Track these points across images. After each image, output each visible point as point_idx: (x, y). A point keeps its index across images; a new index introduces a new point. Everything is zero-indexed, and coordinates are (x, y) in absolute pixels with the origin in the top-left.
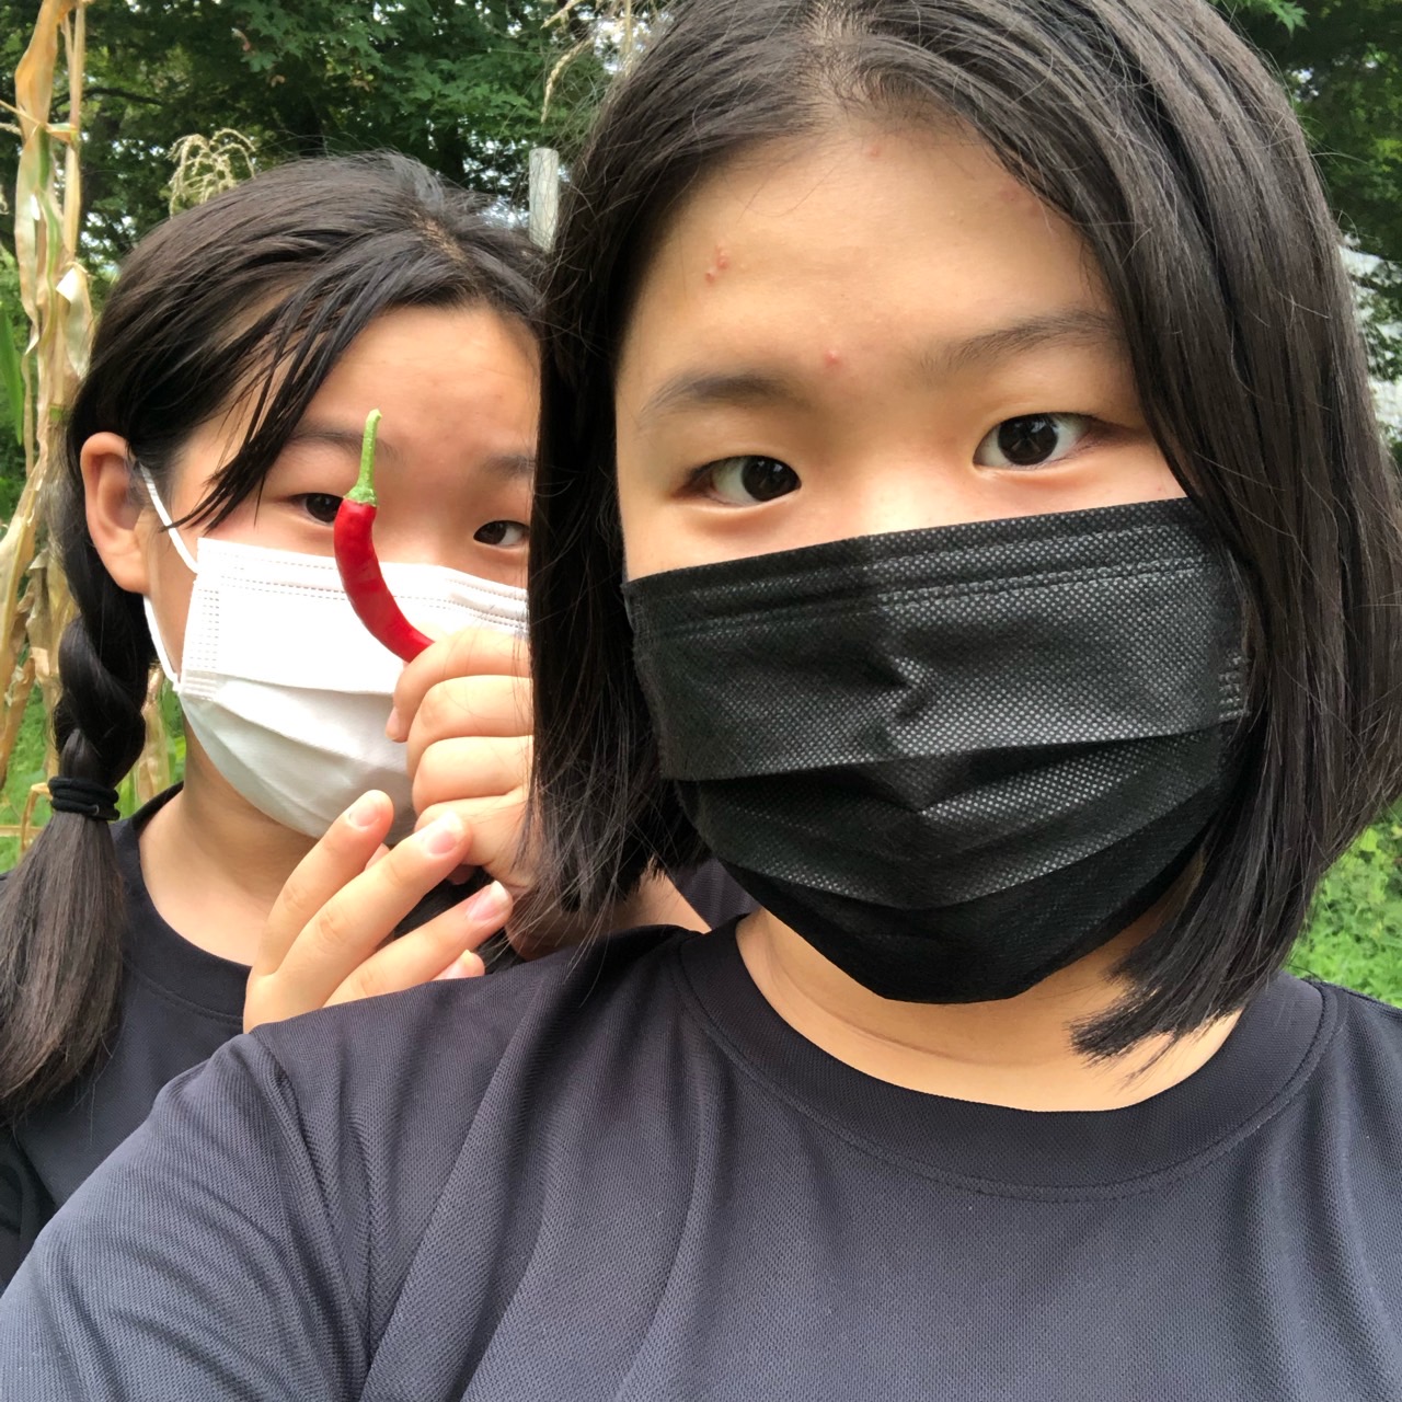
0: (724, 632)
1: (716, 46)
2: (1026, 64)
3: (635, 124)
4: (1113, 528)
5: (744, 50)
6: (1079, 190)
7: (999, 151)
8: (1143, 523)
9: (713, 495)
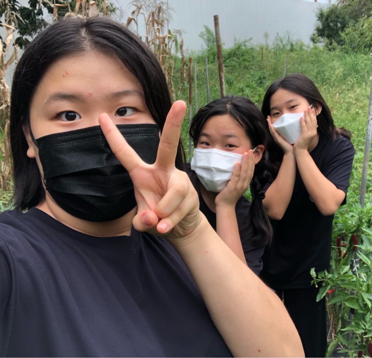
9: (61, 119)
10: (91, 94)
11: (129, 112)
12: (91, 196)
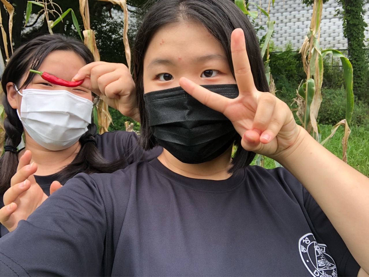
0: (160, 101)
1: (164, 8)
2: (213, 16)
3: (151, 20)
4: (222, 88)
5: (169, 10)
6: (220, 36)
7: (208, 29)
8: (226, 87)
9: (159, 79)
10: (180, 59)
11: (214, 74)
12: (177, 144)
